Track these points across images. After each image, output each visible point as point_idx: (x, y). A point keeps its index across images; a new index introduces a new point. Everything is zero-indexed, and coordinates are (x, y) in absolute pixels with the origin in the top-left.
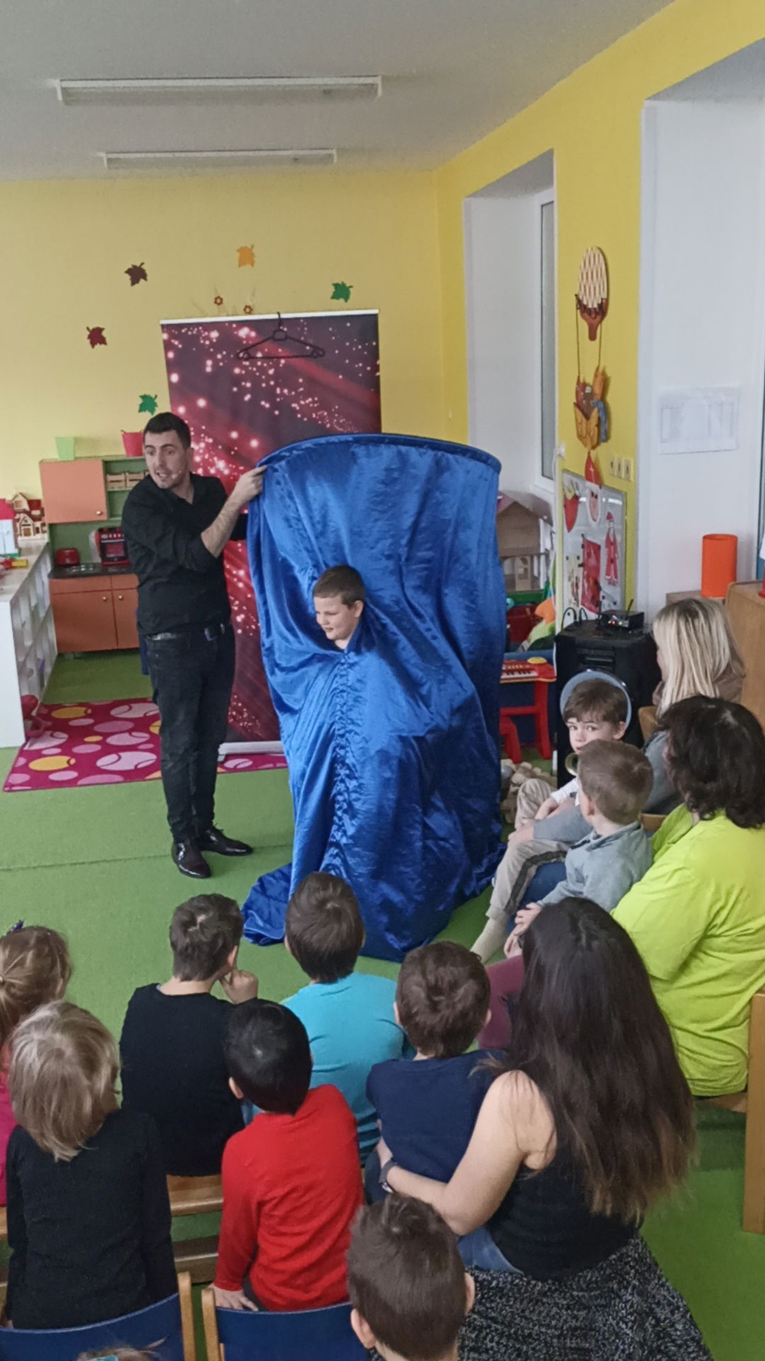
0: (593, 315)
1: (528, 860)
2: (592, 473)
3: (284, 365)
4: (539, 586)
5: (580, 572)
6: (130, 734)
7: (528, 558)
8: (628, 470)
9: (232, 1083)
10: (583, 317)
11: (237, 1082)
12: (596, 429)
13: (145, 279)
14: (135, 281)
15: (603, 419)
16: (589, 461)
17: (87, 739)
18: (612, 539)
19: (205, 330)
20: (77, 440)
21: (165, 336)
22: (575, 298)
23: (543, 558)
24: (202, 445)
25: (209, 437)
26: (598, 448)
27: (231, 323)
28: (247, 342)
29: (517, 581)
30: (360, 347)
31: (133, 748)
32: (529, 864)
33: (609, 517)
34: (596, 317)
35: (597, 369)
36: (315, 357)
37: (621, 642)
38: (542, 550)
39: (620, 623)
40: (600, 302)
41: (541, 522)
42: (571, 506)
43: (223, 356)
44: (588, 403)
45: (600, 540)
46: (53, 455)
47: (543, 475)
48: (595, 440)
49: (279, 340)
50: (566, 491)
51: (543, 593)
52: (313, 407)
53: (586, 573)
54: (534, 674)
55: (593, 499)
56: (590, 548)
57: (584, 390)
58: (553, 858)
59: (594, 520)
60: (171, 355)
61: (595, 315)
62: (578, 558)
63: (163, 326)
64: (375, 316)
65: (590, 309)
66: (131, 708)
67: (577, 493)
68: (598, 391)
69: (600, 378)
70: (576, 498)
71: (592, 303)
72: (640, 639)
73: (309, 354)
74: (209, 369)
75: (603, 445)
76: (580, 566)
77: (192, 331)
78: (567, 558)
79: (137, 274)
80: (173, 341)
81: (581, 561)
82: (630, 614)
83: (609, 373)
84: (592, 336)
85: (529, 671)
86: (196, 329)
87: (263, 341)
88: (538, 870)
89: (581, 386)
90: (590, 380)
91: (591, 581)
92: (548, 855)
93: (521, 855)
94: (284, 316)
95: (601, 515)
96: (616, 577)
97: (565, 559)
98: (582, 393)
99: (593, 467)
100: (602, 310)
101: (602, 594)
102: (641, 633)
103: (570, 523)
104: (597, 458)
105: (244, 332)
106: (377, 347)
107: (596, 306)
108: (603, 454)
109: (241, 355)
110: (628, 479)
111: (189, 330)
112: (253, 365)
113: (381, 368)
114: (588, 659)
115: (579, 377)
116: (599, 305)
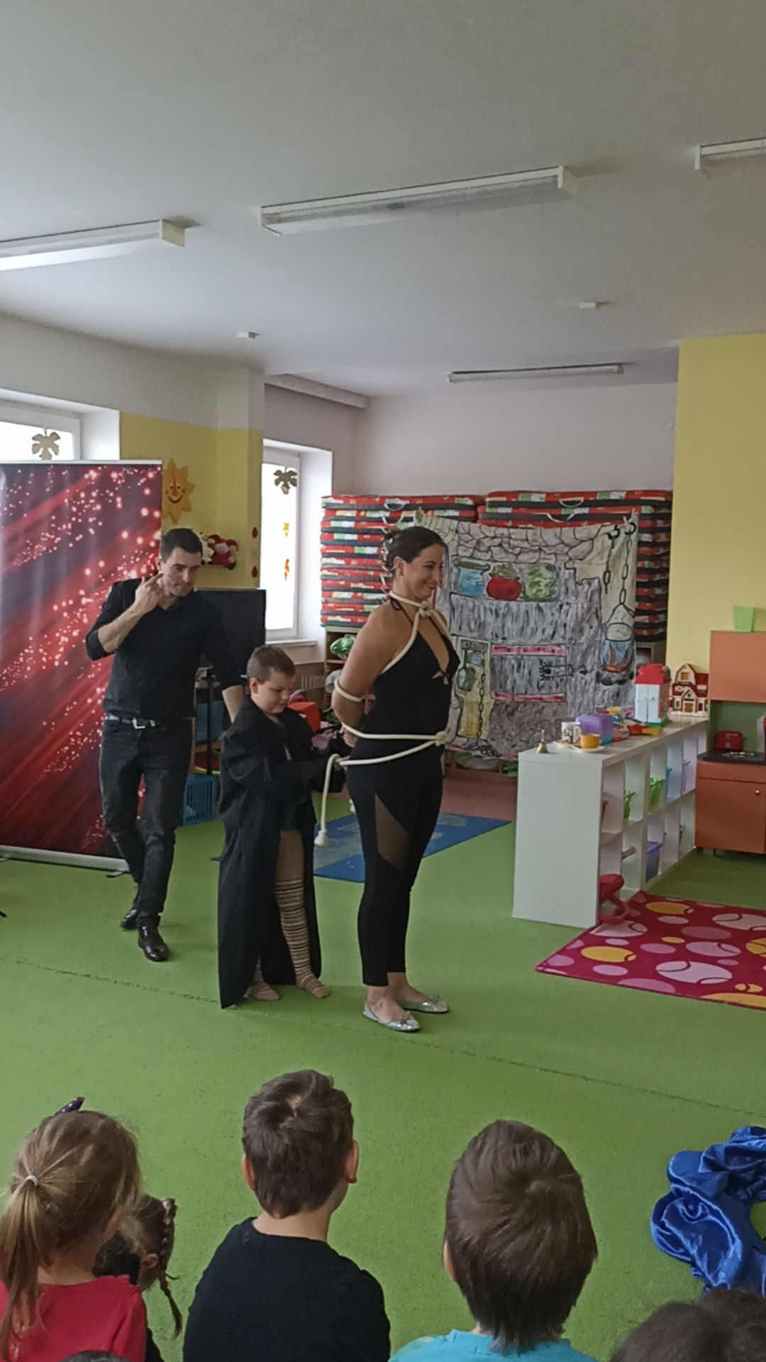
6: (719, 946)
17: (664, 939)
20: (757, 612)
31: (712, 961)
46: (728, 626)
66: (740, 918)
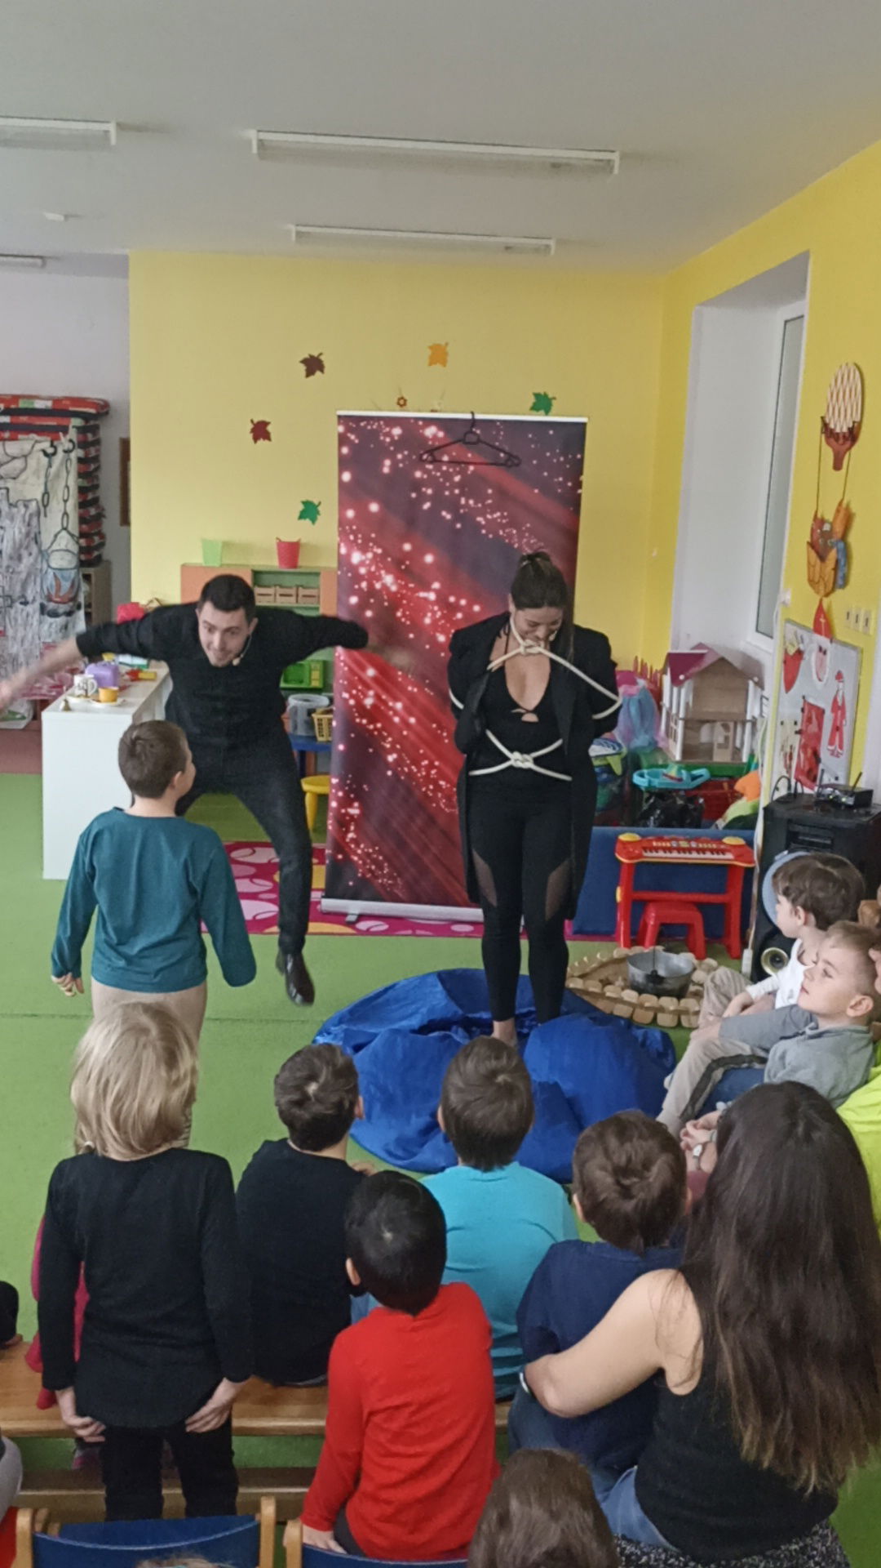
0: (841, 441)
1: (714, 1061)
2: (823, 624)
3: (473, 472)
4: (741, 759)
5: (796, 741)
7: (731, 725)
8: (867, 621)
9: (349, 1264)
10: (828, 443)
11: (355, 1265)
12: (833, 572)
13: (322, 371)
14: (310, 372)
15: (842, 563)
16: (820, 610)
18: (840, 703)
19: (387, 425)
20: (227, 545)
21: (341, 429)
22: (819, 420)
23: (748, 726)
24: (370, 555)
25: (378, 547)
26: (833, 597)
27: (417, 419)
28: (433, 442)
29: (716, 750)
30: (562, 459)
31: (252, 896)
32: (714, 1066)
33: (839, 676)
34: (844, 444)
35: (840, 504)
36: (510, 467)
37: (843, 822)
38: (749, 717)
39: (844, 800)
40: (851, 425)
41: (751, 684)
42: (792, 663)
43: (404, 456)
44: (825, 543)
45: (826, 705)
46: (197, 559)
47: (757, 630)
48: (831, 585)
49: (469, 443)
50: (787, 644)
51: (746, 767)
52: (501, 523)
53: (803, 741)
54: (729, 856)
55: (821, 654)
56: (812, 713)
57: (821, 528)
58: (744, 1062)
59: (820, 680)
60: (345, 450)
61: (842, 441)
62: (796, 723)
63: (340, 417)
64: (583, 425)
65: (838, 434)
66: (254, 852)
67: (802, 647)
68: (839, 529)
69: (841, 515)
70: (799, 654)
71: (841, 426)
72: (865, 819)
73: (502, 462)
74: (386, 470)
75: (839, 592)
76: (797, 733)
77: (372, 425)
78: (782, 723)
79: (313, 365)
80: (349, 435)
81: (798, 728)
82: (856, 790)
83: (854, 508)
84: (837, 466)
85: (723, 852)
86: (376, 424)
87: (454, 443)
88: (725, 1074)
89: (819, 522)
90: (829, 517)
91: (810, 752)
92: (738, 1059)
93: (705, 1054)
94: (478, 416)
95: (829, 674)
96: (841, 747)
97: (779, 723)
98: (819, 531)
99: (825, 618)
100: (852, 435)
101: (821, 766)
102: (868, 814)
103: (789, 684)
104: (830, 607)
105: (430, 431)
106: (581, 461)
107: (845, 430)
108: (838, 603)
109: (425, 457)
110: (866, 633)
111: (368, 424)
112: (439, 470)
113: (584, 485)
114: (801, 838)
115: (816, 512)
116: (849, 429)
